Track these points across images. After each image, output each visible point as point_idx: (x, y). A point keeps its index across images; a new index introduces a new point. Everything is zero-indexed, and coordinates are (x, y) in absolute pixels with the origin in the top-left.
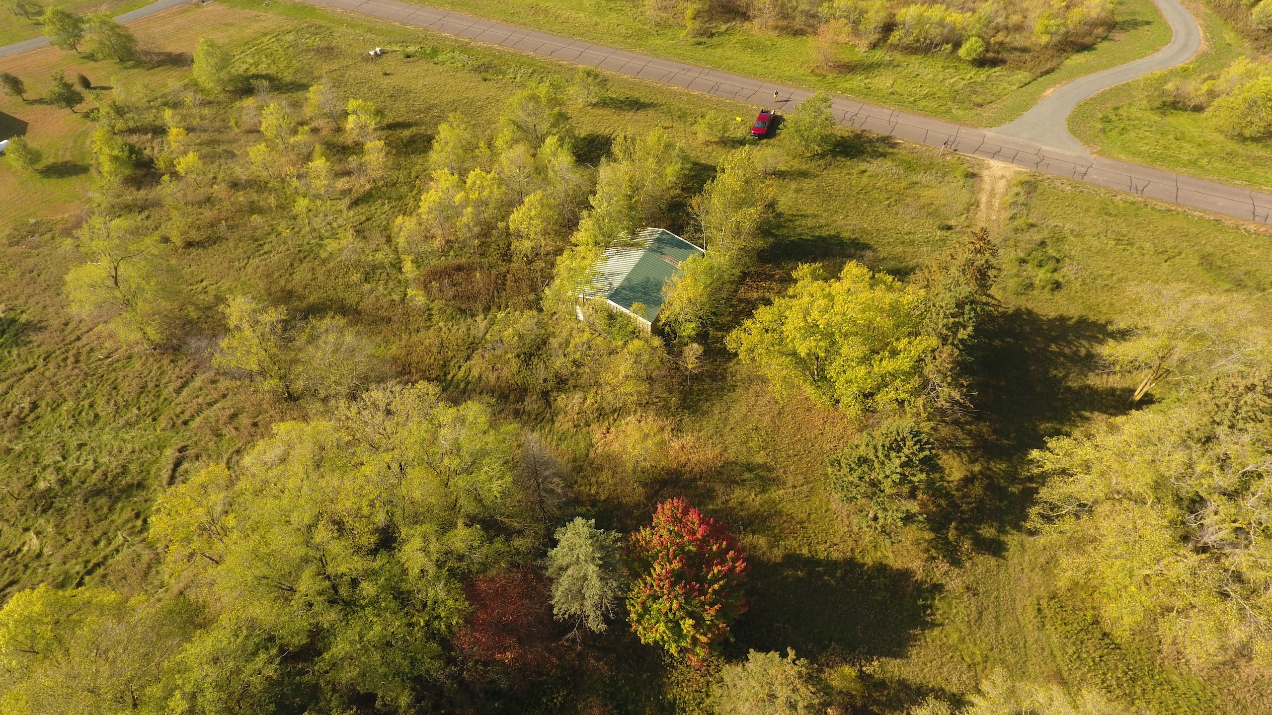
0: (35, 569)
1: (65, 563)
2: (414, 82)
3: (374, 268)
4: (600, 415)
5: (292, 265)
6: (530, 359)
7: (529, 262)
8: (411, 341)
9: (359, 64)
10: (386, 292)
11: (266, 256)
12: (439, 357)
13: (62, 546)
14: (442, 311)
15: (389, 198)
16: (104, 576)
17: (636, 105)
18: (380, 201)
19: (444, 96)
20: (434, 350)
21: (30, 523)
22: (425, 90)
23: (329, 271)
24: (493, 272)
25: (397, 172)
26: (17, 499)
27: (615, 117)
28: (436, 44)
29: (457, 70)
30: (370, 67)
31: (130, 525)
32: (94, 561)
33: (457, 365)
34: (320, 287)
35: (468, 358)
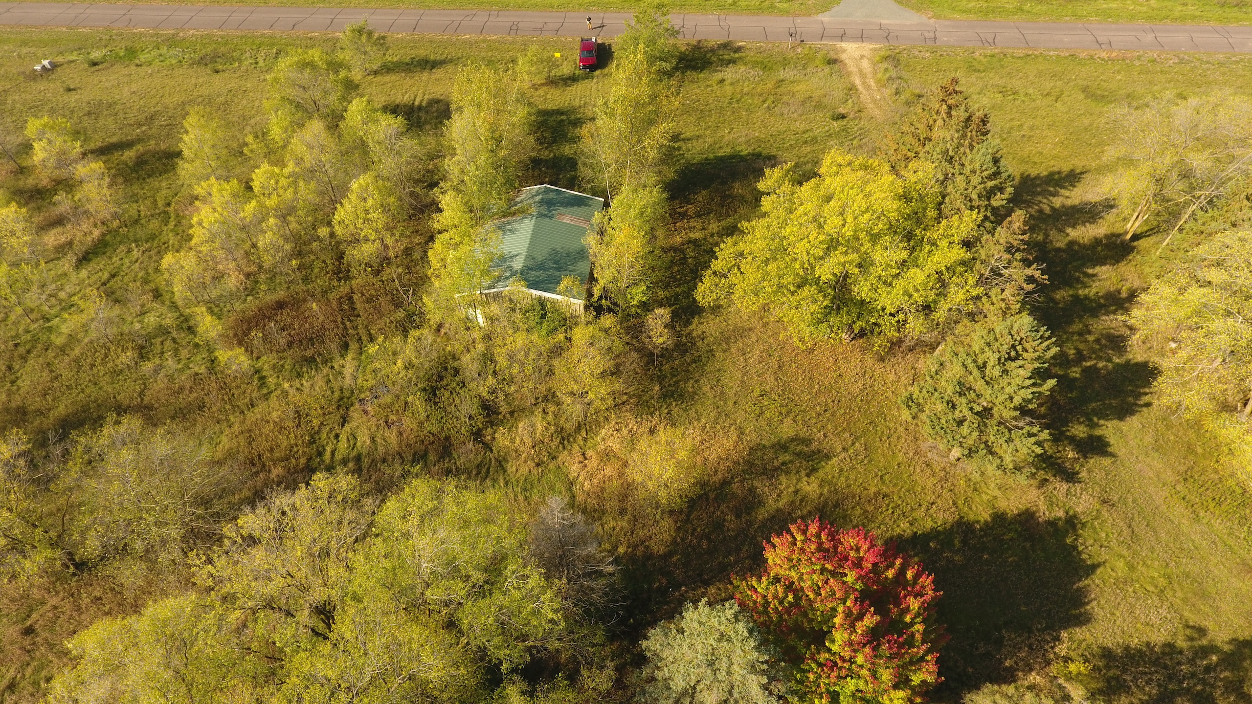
2: (117, 91)
3: (149, 338)
4: (563, 439)
5: (10, 368)
6: (435, 395)
7: (378, 272)
8: (248, 422)
9: (23, 85)
10: (180, 366)
12: (299, 432)
14: (278, 369)
15: (135, 241)
17: (428, 65)
18: (122, 247)
19: (167, 101)
20: (290, 424)
22: (136, 98)
23: (77, 361)
24: (331, 296)
25: (135, 205)
28: (129, 44)
29: (172, 67)
30: (42, 85)
33: (332, 436)
34: (69, 387)
35: (344, 420)
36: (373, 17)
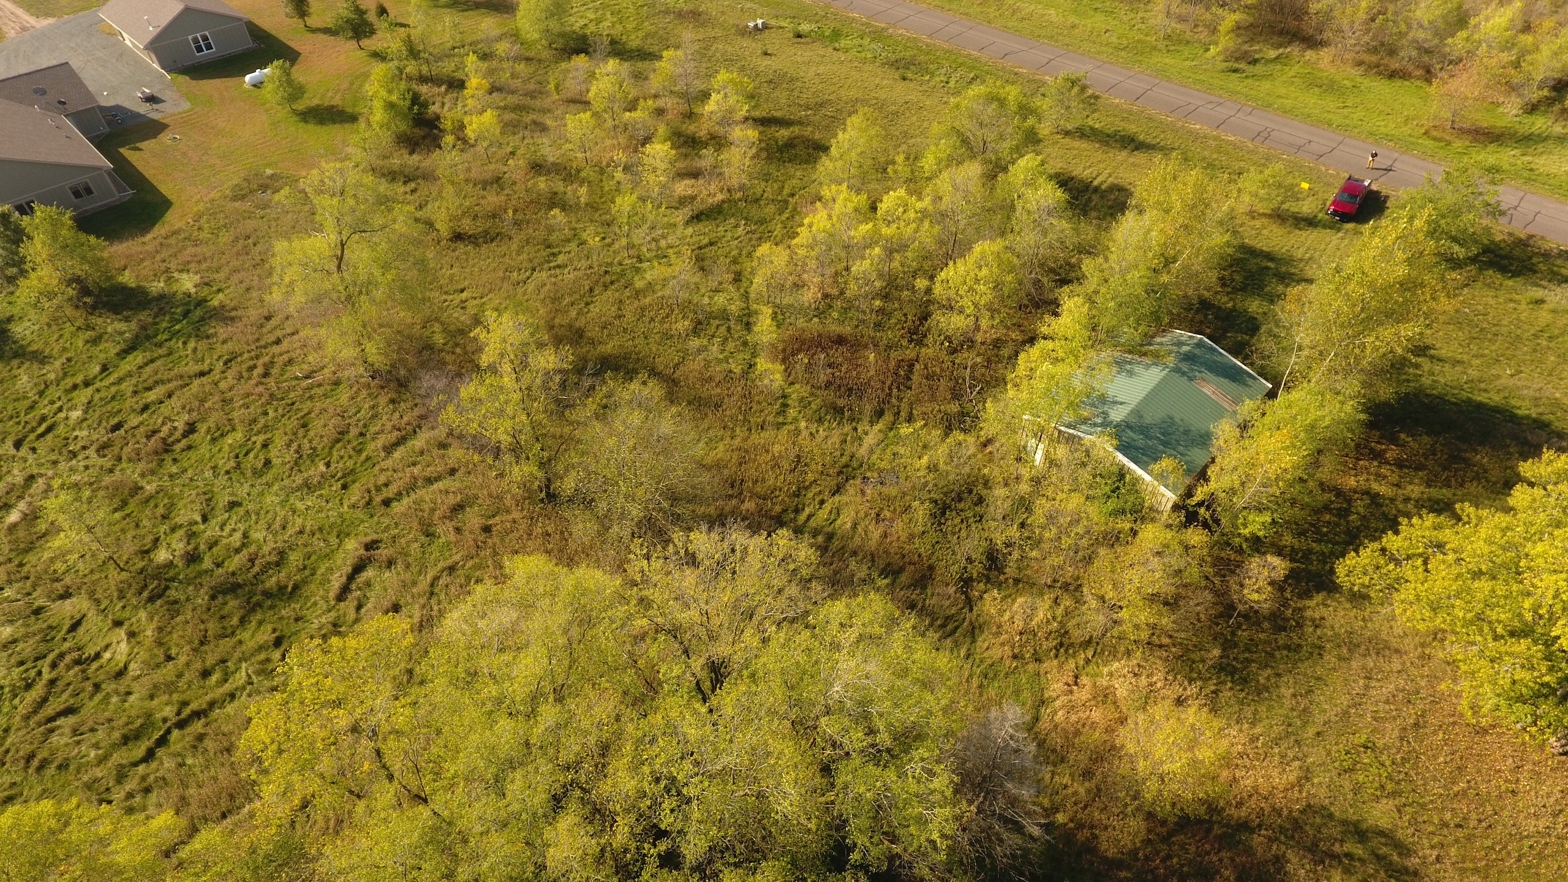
0: (108, 696)
1: (152, 697)
2: (804, 69)
3: (711, 316)
4: (1061, 644)
5: (591, 290)
6: (943, 514)
7: (954, 351)
8: (749, 442)
9: (731, 37)
10: (721, 356)
11: (558, 271)
12: (790, 478)
13: (158, 666)
14: (804, 403)
15: (746, 219)
16: (200, 738)
17: (1132, 144)
18: (732, 221)
19: (843, 92)
20: (786, 465)
21: (127, 614)
22: (817, 81)
23: (643, 309)
24: (893, 354)
25: (763, 184)
26: (122, 570)
27: (1100, 155)
28: (838, 26)
29: (864, 61)
30: (745, 42)
31: (262, 656)
32: (194, 706)
33: (817, 499)
34: (625, 330)
35: (838, 490)
36: (1097, 71)
